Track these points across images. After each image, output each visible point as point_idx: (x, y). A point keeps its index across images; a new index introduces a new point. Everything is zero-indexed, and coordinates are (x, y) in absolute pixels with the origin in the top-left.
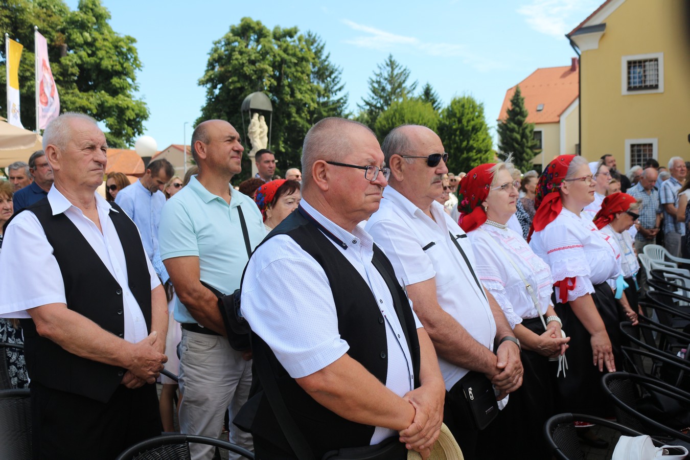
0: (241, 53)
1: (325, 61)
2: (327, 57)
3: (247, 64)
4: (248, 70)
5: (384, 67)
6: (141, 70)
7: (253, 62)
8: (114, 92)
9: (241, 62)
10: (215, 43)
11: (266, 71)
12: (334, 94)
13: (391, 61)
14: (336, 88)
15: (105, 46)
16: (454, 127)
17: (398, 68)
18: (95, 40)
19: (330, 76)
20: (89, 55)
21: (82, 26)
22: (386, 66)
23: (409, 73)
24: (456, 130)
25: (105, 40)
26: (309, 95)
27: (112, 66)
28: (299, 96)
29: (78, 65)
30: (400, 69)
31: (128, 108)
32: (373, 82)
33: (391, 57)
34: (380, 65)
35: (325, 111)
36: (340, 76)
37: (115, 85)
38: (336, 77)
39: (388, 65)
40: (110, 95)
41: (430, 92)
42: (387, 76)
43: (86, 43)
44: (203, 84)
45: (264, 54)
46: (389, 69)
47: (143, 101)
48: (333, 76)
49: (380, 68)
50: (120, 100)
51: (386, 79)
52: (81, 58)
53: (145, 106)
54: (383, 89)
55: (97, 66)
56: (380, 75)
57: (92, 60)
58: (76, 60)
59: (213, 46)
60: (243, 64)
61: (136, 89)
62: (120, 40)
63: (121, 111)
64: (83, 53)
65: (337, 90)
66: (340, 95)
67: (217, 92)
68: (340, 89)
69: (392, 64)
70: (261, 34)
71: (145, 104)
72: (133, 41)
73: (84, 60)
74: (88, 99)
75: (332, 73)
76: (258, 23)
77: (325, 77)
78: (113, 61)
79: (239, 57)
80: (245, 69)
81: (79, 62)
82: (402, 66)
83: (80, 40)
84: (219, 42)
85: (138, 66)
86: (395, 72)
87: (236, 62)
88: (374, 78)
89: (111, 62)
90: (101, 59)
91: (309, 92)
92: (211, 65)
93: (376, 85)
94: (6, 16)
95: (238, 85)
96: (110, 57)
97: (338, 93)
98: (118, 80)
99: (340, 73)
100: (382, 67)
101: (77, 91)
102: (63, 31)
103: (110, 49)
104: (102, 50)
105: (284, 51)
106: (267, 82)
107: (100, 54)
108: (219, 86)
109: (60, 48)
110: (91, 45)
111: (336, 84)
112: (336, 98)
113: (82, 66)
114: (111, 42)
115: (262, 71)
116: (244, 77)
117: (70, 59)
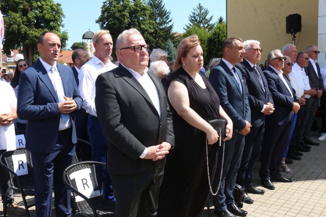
0: (114, 7)
1: (163, 8)
2: (164, 6)
3: (117, 12)
4: (117, 15)
5: (196, 9)
6: (65, 18)
7: (120, 11)
10: (104, 3)
11: (126, 15)
12: (167, 24)
13: (200, 6)
14: (168, 21)
15: (47, 8)
16: (216, 40)
17: (204, 9)
18: (43, 5)
19: (165, 15)
20: (40, 12)
22: (197, 9)
23: (209, 12)
24: (216, 41)
25: (47, 5)
26: (148, 26)
27: (50, 18)
29: (35, 17)
30: (204, 10)
32: (191, 17)
33: (200, 4)
34: (195, 9)
35: (162, 32)
36: (170, 15)
37: (51, 26)
38: (168, 16)
39: (198, 8)
41: (222, 21)
42: (197, 14)
43: (39, 7)
44: (98, 22)
45: (125, 7)
46: (198, 10)
47: (66, 31)
48: (166, 15)
49: (194, 10)
51: (197, 15)
52: (36, 13)
53: (67, 34)
54: (196, 20)
55: (43, 17)
56: (194, 13)
57: (41, 14)
59: (103, 4)
60: (115, 12)
61: (62, 26)
62: (54, 5)
64: (37, 12)
65: (169, 22)
66: (170, 24)
68: (170, 21)
69: (200, 8)
71: (68, 33)
72: (60, 5)
73: (38, 15)
75: (165, 14)
77: (162, 16)
78: (50, 15)
79: (114, 9)
80: (116, 14)
81: (35, 15)
82: (205, 9)
83: (36, 6)
84: (106, 2)
85: (63, 15)
86: (202, 12)
87: (112, 11)
88: (192, 15)
89: (49, 15)
90: (45, 14)
91: (148, 25)
92: (103, 12)
93: (193, 18)
95: (113, 22)
96: (49, 13)
97: (169, 23)
98: (53, 23)
99: (170, 14)
100: (195, 10)
101: (34, 29)
102: (29, 2)
103: (49, 9)
104: (45, 10)
105: (136, 5)
106: (126, 20)
107: (45, 12)
108: (106, 23)
109: (27, 10)
110: (41, 7)
111: (168, 19)
112: (168, 26)
113: (37, 18)
114: (50, 6)
115: (124, 15)
116: (116, 18)
117: (31, 15)
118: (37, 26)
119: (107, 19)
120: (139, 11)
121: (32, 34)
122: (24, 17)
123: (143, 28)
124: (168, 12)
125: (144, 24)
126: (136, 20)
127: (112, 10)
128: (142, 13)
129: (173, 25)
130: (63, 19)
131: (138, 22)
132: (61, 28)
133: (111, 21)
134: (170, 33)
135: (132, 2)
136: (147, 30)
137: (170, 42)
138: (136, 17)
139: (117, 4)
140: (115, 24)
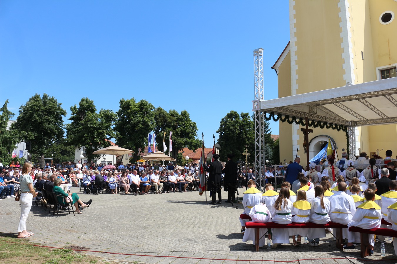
0: (229, 122)
4: (231, 128)
7: (233, 125)
8: (190, 138)
9: (229, 125)
10: (222, 119)
11: (237, 128)
14: (267, 130)
15: (188, 125)
18: (185, 123)
20: (183, 128)
21: (182, 120)
25: (187, 123)
27: (189, 132)
28: (248, 135)
29: (180, 131)
31: (193, 142)
38: (267, 126)
40: (188, 139)
44: (218, 132)
45: (236, 122)
50: (191, 140)
52: (181, 129)
55: (185, 131)
57: (184, 129)
58: (180, 129)
60: (230, 126)
61: (196, 136)
62: (192, 123)
63: (191, 143)
65: (268, 130)
66: (269, 132)
67: (223, 134)
68: (269, 130)
70: (236, 116)
72: (195, 123)
74: (182, 140)
76: (236, 113)
83: (181, 124)
84: (223, 119)
85: (197, 130)
90: (186, 129)
91: (252, 134)
92: (221, 126)
94: (163, 119)
96: (189, 129)
97: (268, 131)
98: (191, 135)
99: (269, 125)
101: (180, 138)
102: (177, 121)
103: (189, 126)
104: (187, 126)
105: (244, 121)
106: (237, 132)
107: (186, 128)
108: (223, 133)
109: (176, 126)
110: (184, 125)
111: (267, 129)
112: (268, 133)
113: (181, 131)
114: (189, 124)
115: (236, 128)
116: (230, 130)
117: (178, 130)
118: (182, 137)
119: (224, 130)
120: (246, 125)
121: (179, 141)
122: (174, 131)
123: (248, 137)
124: (268, 124)
125: (249, 134)
126: (244, 131)
127: (228, 124)
128: (248, 127)
129: (271, 133)
130: (197, 131)
131: (245, 132)
132: (195, 137)
133: (226, 132)
134: (268, 139)
135: (241, 119)
136: (251, 138)
137: (268, 146)
138: (243, 129)
139: (231, 121)
140: (229, 134)
